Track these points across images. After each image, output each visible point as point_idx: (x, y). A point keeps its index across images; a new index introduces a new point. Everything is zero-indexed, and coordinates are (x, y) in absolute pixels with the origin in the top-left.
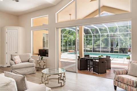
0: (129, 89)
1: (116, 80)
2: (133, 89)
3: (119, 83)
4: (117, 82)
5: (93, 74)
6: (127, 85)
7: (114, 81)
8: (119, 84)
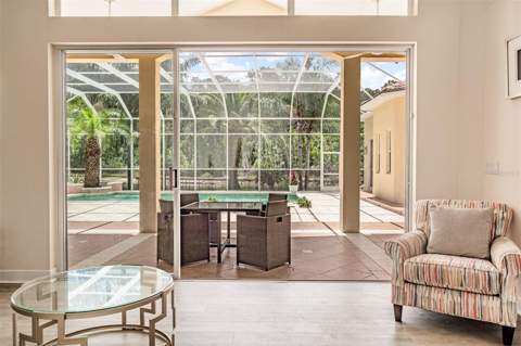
0: (471, 308)
1: (406, 282)
2: (484, 303)
3: (421, 290)
4: (408, 289)
5: (241, 275)
6: (456, 294)
7: (396, 289)
8: (419, 295)
